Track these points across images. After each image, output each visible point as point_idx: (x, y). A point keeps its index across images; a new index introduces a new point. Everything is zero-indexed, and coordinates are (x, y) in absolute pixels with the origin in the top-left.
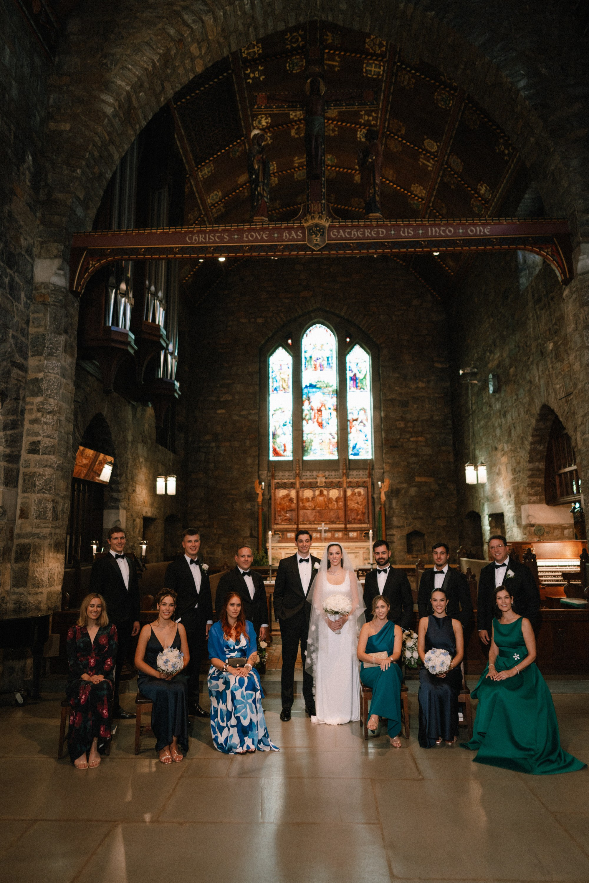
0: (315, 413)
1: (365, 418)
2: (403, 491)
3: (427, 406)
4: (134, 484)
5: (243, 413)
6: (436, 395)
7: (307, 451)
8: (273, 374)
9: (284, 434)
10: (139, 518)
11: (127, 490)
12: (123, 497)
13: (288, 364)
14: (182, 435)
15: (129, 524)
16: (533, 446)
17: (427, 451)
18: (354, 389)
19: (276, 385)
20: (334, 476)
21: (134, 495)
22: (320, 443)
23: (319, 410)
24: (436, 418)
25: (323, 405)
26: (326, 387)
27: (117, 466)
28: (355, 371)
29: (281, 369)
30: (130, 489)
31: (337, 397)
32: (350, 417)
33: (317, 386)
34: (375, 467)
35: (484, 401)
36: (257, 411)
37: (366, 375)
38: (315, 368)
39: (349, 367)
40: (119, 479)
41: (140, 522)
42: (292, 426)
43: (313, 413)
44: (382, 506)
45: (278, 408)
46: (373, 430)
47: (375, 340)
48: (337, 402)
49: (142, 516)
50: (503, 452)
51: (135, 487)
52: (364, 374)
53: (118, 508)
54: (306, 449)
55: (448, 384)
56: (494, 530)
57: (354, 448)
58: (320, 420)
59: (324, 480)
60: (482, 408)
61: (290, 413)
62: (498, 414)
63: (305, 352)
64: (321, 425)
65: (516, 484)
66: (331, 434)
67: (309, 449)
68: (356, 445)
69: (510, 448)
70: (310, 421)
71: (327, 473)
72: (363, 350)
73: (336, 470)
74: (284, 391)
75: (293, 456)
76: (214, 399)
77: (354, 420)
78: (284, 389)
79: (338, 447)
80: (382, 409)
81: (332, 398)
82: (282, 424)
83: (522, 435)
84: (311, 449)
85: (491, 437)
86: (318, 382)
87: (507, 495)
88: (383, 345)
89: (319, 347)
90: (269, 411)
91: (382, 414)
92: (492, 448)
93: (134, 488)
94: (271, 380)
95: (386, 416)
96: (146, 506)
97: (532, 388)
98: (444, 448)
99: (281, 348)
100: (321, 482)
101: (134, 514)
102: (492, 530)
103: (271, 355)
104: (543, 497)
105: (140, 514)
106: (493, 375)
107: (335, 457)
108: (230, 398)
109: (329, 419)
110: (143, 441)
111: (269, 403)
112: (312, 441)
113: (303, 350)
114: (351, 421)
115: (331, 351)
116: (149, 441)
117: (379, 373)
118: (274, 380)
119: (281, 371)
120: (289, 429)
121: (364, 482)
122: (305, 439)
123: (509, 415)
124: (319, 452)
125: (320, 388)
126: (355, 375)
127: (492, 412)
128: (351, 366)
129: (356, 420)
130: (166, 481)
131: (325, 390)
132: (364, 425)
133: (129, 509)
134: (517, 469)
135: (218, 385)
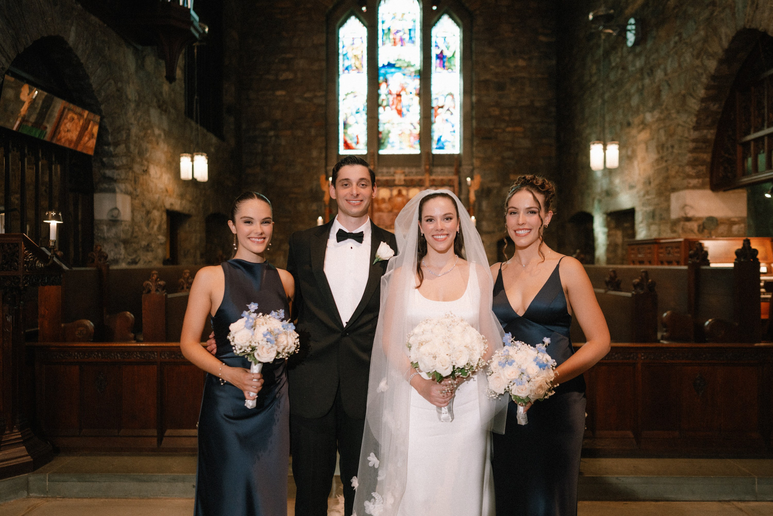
0: (393, 98)
1: (453, 105)
2: (495, 191)
3: (528, 89)
4: (146, 163)
5: (307, 95)
6: (539, 76)
7: (383, 144)
8: (344, 48)
9: (357, 122)
10: (158, 210)
11: (131, 168)
12: (123, 176)
13: (361, 38)
14: (232, 119)
15: (139, 217)
16: (704, 104)
17: (526, 143)
18: (439, 69)
19: (347, 63)
20: (415, 175)
21: (145, 177)
22: (399, 135)
23: (399, 95)
24: (537, 104)
25: (403, 89)
26: (408, 66)
27: (107, 130)
28: (442, 47)
29: (353, 44)
30: (137, 168)
31: (420, 79)
32: (434, 104)
33: (397, 66)
34: (463, 162)
35: (613, 64)
36: (323, 93)
37: (455, 52)
38: (395, 42)
39: (436, 42)
40: (111, 149)
41: (161, 216)
42: (367, 114)
43: (391, 98)
44: (471, 207)
45: (350, 92)
46: (462, 120)
47: (467, 5)
48: (420, 84)
49: (163, 208)
50: (641, 127)
51: (148, 167)
52: (453, 51)
53: (114, 191)
54: (382, 141)
55: (554, 62)
56: (613, 232)
57: (439, 140)
58: (399, 108)
59: (402, 177)
60: (608, 77)
61: (365, 98)
62: (638, 75)
63: (383, 22)
64: (400, 112)
65: (664, 164)
66: (412, 124)
67: (386, 141)
68: (441, 137)
69: (657, 116)
70: (387, 108)
71: (407, 170)
72: (453, 22)
73: (418, 166)
74: (357, 71)
75: (368, 150)
76: (271, 77)
77: (439, 107)
78: (357, 68)
79: (420, 139)
80: (474, 92)
81: (414, 80)
82: (355, 111)
83: (683, 92)
84: (388, 142)
85: (620, 111)
86: (397, 60)
87: (644, 183)
88: (478, 12)
89: (399, 16)
90: (338, 95)
91: (474, 99)
92: (621, 124)
93: (145, 168)
94: (341, 57)
95: (479, 101)
96: (170, 196)
97: (715, 14)
98: (544, 141)
99: (353, 18)
100: (400, 180)
101: (147, 203)
102: (611, 232)
103: (342, 25)
104: (707, 180)
105: (159, 205)
106: (636, 20)
107: (417, 151)
108: (291, 76)
109: (410, 106)
110: (159, 107)
111: (339, 86)
112: (389, 132)
113: (380, 21)
114: (437, 108)
115: (414, 21)
116: (172, 111)
117: (471, 48)
118: (345, 57)
119: (354, 46)
120: (363, 118)
121: (450, 180)
122: (381, 129)
123: (659, 71)
124: (397, 145)
125: (399, 68)
126: (442, 52)
127: (627, 75)
128: (437, 41)
129: (442, 107)
130: (192, 161)
131: (407, 71)
132: (452, 114)
133: (137, 196)
134: (669, 144)
135: (277, 61)
